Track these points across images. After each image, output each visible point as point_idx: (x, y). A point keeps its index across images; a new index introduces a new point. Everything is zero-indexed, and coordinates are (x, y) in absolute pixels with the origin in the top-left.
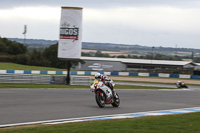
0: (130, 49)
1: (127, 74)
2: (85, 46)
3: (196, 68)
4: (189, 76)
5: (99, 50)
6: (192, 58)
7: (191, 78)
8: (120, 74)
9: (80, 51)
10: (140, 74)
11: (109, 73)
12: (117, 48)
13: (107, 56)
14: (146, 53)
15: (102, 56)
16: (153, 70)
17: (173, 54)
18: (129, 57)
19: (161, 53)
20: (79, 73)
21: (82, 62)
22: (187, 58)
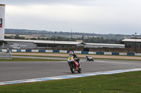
0: (39, 33)
1: (38, 51)
2: (7, 31)
3: (85, 46)
4: (80, 52)
5: (17, 34)
6: (82, 39)
7: (82, 53)
8: (33, 51)
9: (4, 35)
10: (46, 51)
11: (25, 50)
12: (30, 33)
13: (23, 38)
14: (51, 36)
15: (19, 38)
16: (56, 48)
17: (70, 37)
18: (39, 39)
19: (61, 36)
20: (3, 50)
21: (6, 42)
22: (79, 39)
